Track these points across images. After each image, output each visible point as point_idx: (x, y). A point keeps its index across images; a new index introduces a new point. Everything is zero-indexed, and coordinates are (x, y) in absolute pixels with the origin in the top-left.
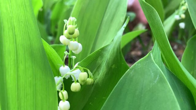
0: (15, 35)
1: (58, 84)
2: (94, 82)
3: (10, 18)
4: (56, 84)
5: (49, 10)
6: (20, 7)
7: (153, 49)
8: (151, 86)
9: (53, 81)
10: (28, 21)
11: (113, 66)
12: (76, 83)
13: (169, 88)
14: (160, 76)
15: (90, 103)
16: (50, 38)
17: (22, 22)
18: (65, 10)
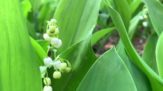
0: (8, 34)
1: (43, 73)
2: (72, 70)
3: (4, 20)
4: (41, 73)
5: (37, 11)
6: (12, 12)
7: (119, 44)
8: (115, 73)
9: (39, 70)
10: (18, 22)
11: (86, 58)
12: (57, 71)
13: (129, 74)
14: (121, 65)
15: (69, 88)
16: (38, 34)
17: (13, 23)
18: (50, 12)
